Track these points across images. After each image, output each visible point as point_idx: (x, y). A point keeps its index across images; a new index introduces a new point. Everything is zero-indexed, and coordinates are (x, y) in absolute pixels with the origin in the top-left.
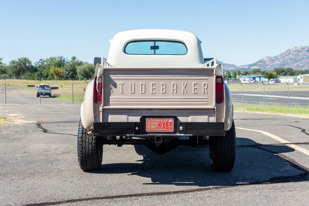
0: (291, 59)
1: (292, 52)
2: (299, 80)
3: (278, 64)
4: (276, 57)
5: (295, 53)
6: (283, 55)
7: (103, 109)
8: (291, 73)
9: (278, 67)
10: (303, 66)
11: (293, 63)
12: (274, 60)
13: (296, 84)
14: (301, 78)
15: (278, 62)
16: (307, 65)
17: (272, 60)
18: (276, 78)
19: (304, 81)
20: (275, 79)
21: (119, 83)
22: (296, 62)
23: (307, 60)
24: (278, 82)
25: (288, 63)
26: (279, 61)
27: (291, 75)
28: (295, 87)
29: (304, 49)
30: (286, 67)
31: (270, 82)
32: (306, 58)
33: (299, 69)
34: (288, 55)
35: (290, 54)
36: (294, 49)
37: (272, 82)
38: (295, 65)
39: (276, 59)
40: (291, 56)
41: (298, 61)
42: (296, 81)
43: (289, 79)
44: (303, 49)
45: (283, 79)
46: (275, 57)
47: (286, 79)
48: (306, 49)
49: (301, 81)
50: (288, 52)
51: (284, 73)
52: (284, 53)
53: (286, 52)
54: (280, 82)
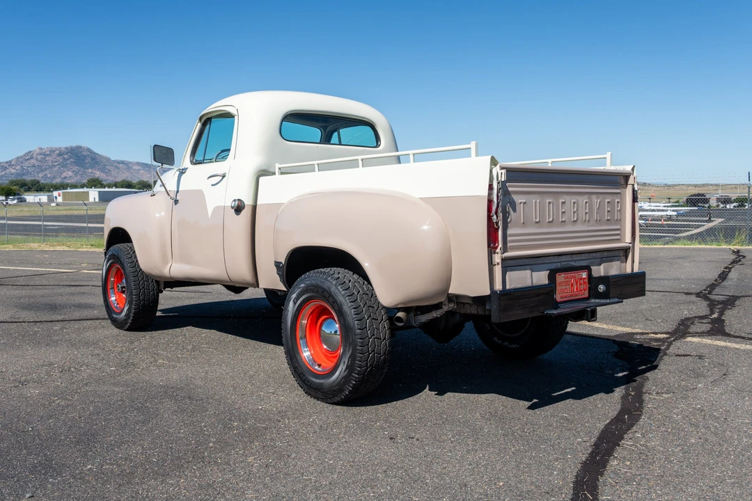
0: (34, 166)
1: (34, 155)
2: (56, 198)
3: (12, 174)
4: (9, 163)
5: (39, 157)
6: (21, 160)
7: (503, 260)
8: (38, 187)
9: (13, 178)
10: (54, 178)
11: (38, 173)
12: (6, 168)
13: (53, 204)
14: (59, 195)
15: (13, 171)
16: (60, 177)
17: (3, 166)
18: (19, 194)
19: (64, 199)
20: (16, 197)
21: (520, 201)
22: (42, 171)
23: (60, 168)
24: (22, 200)
25: (28, 173)
26: (14, 169)
27: (37, 191)
28: (52, 209)
29: (54, 151)
30: (28, 178)
31: (10, 202)
32: (58, 165)
33: (48, 181)
34: (29, 159)
35: (32, 158)
36: (38, 151)
37: (12, 201)
38: (40, 175)
39: (10, 165)
40: (33, 161)
41: (46, 169)
42: (51, 200)
43: (39, 197)
44: (52, 151)
45: (30, 198)
46: (7, 162)
47: (35, 196)
48: (57, 152)
49: (60, 200)
50: (29, 156)
51: (27, 187)
52: (21, 157)
53: (25, 155)
54: (25, 201)
